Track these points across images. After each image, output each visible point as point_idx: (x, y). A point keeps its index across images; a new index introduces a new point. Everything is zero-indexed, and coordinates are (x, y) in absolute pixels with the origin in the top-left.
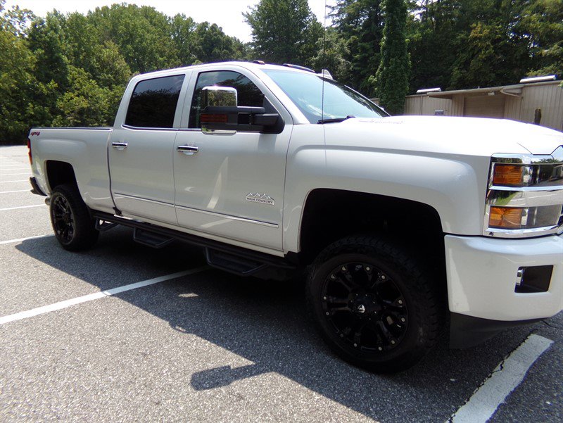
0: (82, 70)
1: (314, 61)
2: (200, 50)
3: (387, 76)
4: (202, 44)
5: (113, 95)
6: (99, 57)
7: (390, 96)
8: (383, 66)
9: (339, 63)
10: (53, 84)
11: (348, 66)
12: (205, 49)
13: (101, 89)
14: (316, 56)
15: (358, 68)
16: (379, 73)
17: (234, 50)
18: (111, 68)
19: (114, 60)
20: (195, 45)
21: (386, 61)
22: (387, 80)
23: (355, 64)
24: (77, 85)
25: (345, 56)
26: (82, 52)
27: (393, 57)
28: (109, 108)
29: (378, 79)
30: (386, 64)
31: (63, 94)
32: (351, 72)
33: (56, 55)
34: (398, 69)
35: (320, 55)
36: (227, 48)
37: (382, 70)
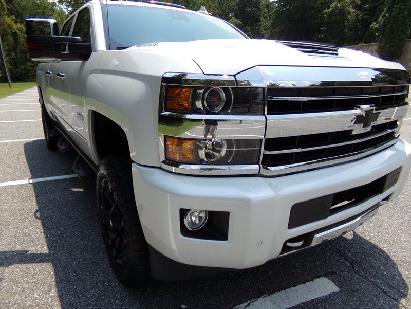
1: (326, 12)
2: (236, 9)
3: (389, 21)
4: (238, 5)
7: (389, 40)
8: (386, 13)
9: (349, 13)
11: (357, 15)
12: (239, 9)
14: (329, 8)
15: (367, 17)
16: (381, 20)
17: (262, 8)
20: (233, 6)
21: (389, 8)
22: (389, 26)
23: (364, 13)
25: (356, 7)
27: (397, 4)
29: (379, 25)
30: (389, 11)
32: (359, 21)
34: (401, 15)
35: (333, 7)
36: (256, 7)
37: (384, 16)
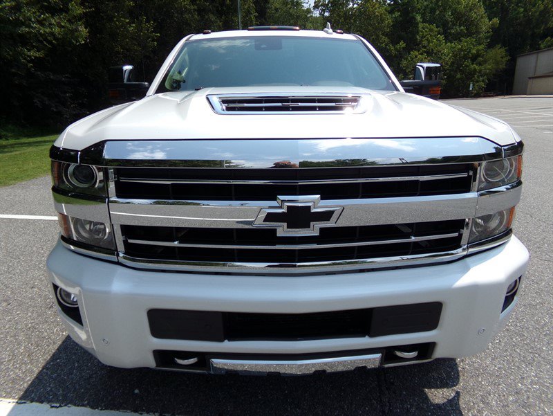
0: (434, 27)
5: (459, 49)
6: (455, 10)
10: (402, 44)
13: (449, 44)
18: (466, 20)
19: (471, 10)
24: (425, 43)
26: (439, 7)
28: (453, 63)
31: (409, 54)
33: (411, 15)
